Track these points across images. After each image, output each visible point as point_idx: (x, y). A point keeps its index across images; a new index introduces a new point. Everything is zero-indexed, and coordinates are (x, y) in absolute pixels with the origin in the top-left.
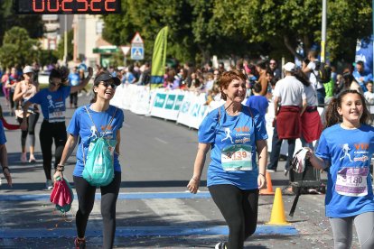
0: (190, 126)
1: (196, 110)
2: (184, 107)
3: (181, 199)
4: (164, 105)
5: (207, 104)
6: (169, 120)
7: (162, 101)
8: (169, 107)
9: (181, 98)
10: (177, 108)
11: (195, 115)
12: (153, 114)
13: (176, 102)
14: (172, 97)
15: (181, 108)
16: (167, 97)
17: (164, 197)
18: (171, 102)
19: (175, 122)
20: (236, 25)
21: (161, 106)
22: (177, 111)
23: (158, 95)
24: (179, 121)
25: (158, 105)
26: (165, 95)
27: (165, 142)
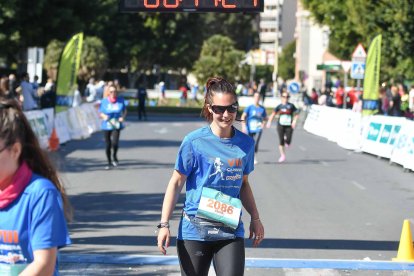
0: (405, 167)
2: (400, 141)
3: (339, 270)
4: (379, 138)
6: (383, 158)
7: (374, 132)
8: (384, 140)
9: (397, 129)
10: (392, 142)
11: (411, 152)
12: (364, 149)
13: (392, 135)
14: (388, 128)
15: (396, 142)
16: (382, 127)
18: (386, 134)
19: (388, 159)
21: (375, 139)
22: (392, 146)
23: (372, 124)
24: (393, 160)
25: (372, 138)
26: (380, 125)
27: (363, 188)
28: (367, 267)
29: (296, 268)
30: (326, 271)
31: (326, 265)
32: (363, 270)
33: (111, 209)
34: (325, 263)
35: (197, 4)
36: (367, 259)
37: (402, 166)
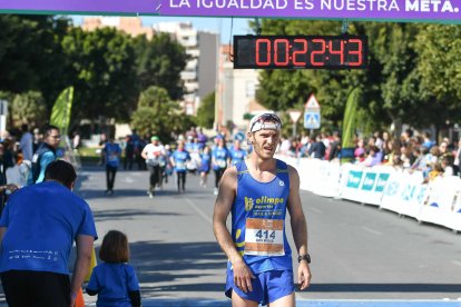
0: (401, 212)
1: (408, 193)
2: (390, 188)
4: (361, 186)
5: (426, 182)
6: (368, 205)
7: (356, 180)
8: (367, 188)
9: (384, 177)
10: (379, 189)
11: (407, 199)
12: (344, 197)
13: (378, 182)
14: (372, 176)
15: (385, 190)
16: (364, 175)
18: (369, 182)
19: (377, 207)
20: (447, 86)
21: (356, 186)
22: (379, 194)
23: (352, 172)
24: (383, 206)
25: (350, 185)
26: (361, 173)
33: (165, 258)
37: (397, 214)
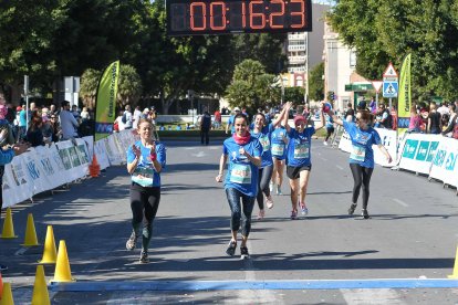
0: (446, 181)
2: (438, 157)
4: (415, 156)
6: (420, 174)
7: (412, 149)
8: (420, 157)
9: (435, 145)
10: (430, 158)
11: (451, 168)
12: (401, 166)
13: (430, 151)
14: (425, 145)
15: (434, 158)
16: (419, 144)
17: (373, 286)
18: (424, 151)
19: (426, 176)
21: (411, 156)
22: (429, 164)
23: (408, 142)
24: (432, 175)
26: (416, 142)
27: (405, 205)
28: (425, 285)
29: (353, 289)
30: (384, 291)
31: (383, 285)
32: (421, 288)
34: (381, 282)
35: (244, 26)
36: (423, 278)
37: (442, 182)
